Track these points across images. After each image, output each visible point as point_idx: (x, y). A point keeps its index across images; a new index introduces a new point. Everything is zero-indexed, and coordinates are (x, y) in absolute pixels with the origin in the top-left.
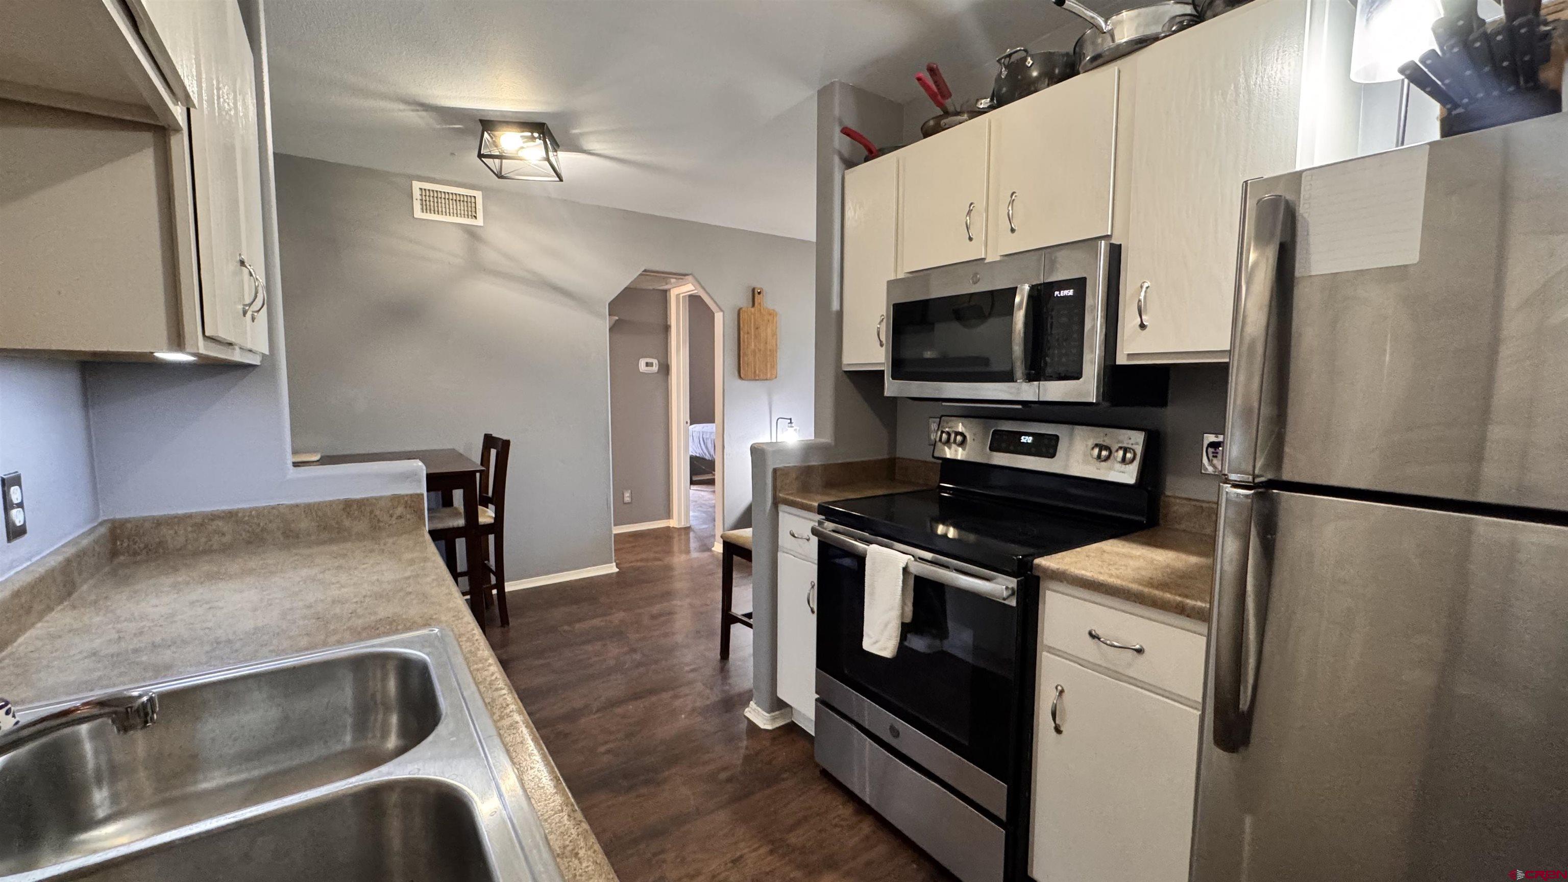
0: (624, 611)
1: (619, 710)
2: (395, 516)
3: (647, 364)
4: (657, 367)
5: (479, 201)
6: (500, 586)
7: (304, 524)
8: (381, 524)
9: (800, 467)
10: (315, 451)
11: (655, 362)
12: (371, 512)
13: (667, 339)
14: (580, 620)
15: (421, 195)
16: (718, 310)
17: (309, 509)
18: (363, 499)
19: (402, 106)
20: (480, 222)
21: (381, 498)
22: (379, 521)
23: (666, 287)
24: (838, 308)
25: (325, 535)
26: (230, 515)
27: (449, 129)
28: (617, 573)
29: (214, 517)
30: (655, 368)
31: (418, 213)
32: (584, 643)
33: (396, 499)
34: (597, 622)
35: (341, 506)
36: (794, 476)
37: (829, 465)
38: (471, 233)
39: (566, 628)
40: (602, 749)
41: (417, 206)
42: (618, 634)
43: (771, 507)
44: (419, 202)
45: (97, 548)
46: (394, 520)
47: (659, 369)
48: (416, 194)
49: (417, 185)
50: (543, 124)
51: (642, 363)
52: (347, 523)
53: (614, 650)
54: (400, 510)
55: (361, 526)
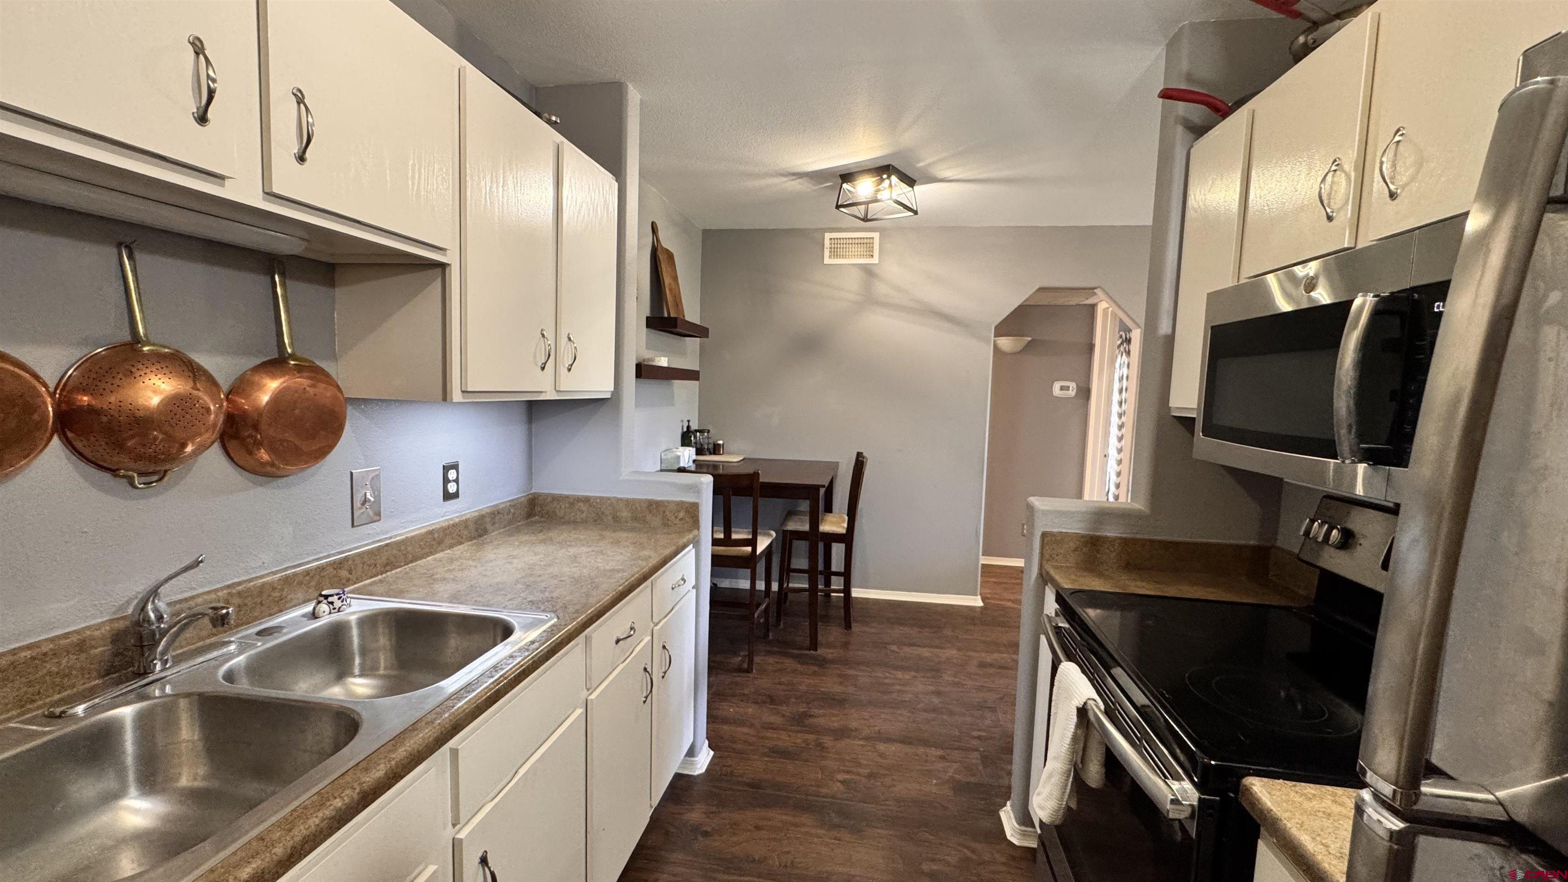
0: (959, 649)
1: (882, 747)
2: (679, 518)
3: (1062, 388)
4: (1075, 391)
5: (877, 241)
6: (847, 590)
7: (625, 514)
8: (670, 523)
9: (1083, 536)
10: (738, 454)
11: (1073, 385)
12: (664, 512)
13: (1090, 360)
14: (912, 645)
15: (831, 244)
16: (1135, 325)
17: (628, 503)
18: (660, 501)
19: (784, 179)
20: (875, 260)
21: (669, 502)
22: (668, 520)
23: (1090, 301)
24: (1169, 331)
25: (636, 525)
26: (586, 500)
27: (821, 188)
28: (981, 607)
29: (579, 499)
30: (1072, 393)
31: (827, 261)
32: (896, 668)
33: (681, 504)
34: (926, 652)
35: (645, 505)
36: (1072, 545)
37: (1134, 541)
38: (868, 272)
39: (894, 648)
40: (840, 777)
41: (827, 253)
42: (934, 670)
43: (1037, 578)
44: (828, 250)
45: (512, 510)
46: (677, 521)
47: (1077, 393)
48: (827, 243)
49: (828, 236)
50: (889, 166)
51: (1057, 386)
52: (649, 517)
53: (921, 686)
54: (681, 515)
55: (656, 521)
